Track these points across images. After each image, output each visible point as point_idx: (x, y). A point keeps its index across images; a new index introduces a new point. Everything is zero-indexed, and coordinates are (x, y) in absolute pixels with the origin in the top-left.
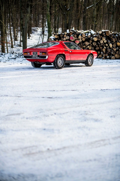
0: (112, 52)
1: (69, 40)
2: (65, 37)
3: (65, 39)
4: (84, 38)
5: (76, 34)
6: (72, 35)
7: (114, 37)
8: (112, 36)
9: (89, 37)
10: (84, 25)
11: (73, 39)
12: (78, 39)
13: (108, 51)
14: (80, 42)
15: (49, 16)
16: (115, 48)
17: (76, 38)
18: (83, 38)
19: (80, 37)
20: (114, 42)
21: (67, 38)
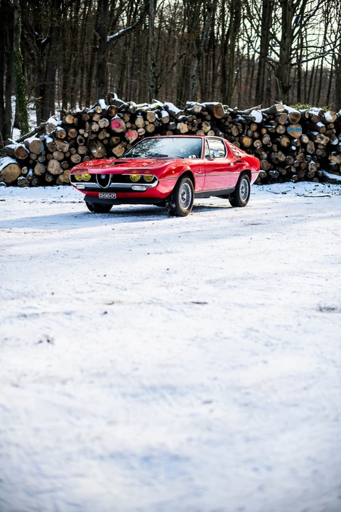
1: (108, 129)
2: (97, 123)
3: (95, 127)
4: (152, 125)
5: (130, 113)
6: (116, 116)
7: (233, 123)
8: (229, 119)
9: (166, 121)
10: (100, 86)
11: (120, 125)
12: (133, 126)
14: (139, 136)
15: (21, 58)
17: (129, 125)
18: (150, 123)
19: (139, 121)
20: (235, 135)
21: (104, 123)
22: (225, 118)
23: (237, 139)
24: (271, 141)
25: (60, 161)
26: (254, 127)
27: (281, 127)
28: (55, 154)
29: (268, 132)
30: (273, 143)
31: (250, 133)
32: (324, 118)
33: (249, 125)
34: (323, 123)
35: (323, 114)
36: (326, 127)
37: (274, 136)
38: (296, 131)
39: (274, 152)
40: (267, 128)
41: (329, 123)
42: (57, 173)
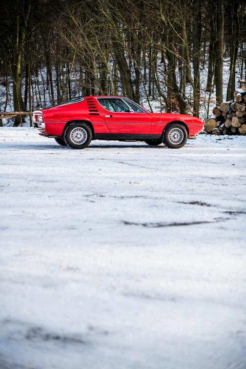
25: (239, 118)
28: (237, 113)
42: (236, 126)
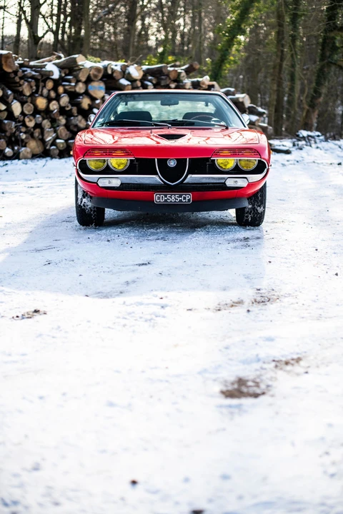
0: (21, 132)
7: (24, 78)
8: (20, 74)
13: (7, 128)
16: (31, 118)
20: (28, 94)
22: (15, 72)
23: (29, 100)
24: (69, 102)
26: (50, 85)
27: (81, 85)
29: (66, 91)
30: (73, 105)
31: (45, 92)
32: (129, 73)
33: (44, 81)
34: (127, 80)
35: (126, 69)
36: (132, 85)
37: (73, 96)
38: (98, 89)
39: (74, 116)
40: (64, 86)
41: (135, 80)
